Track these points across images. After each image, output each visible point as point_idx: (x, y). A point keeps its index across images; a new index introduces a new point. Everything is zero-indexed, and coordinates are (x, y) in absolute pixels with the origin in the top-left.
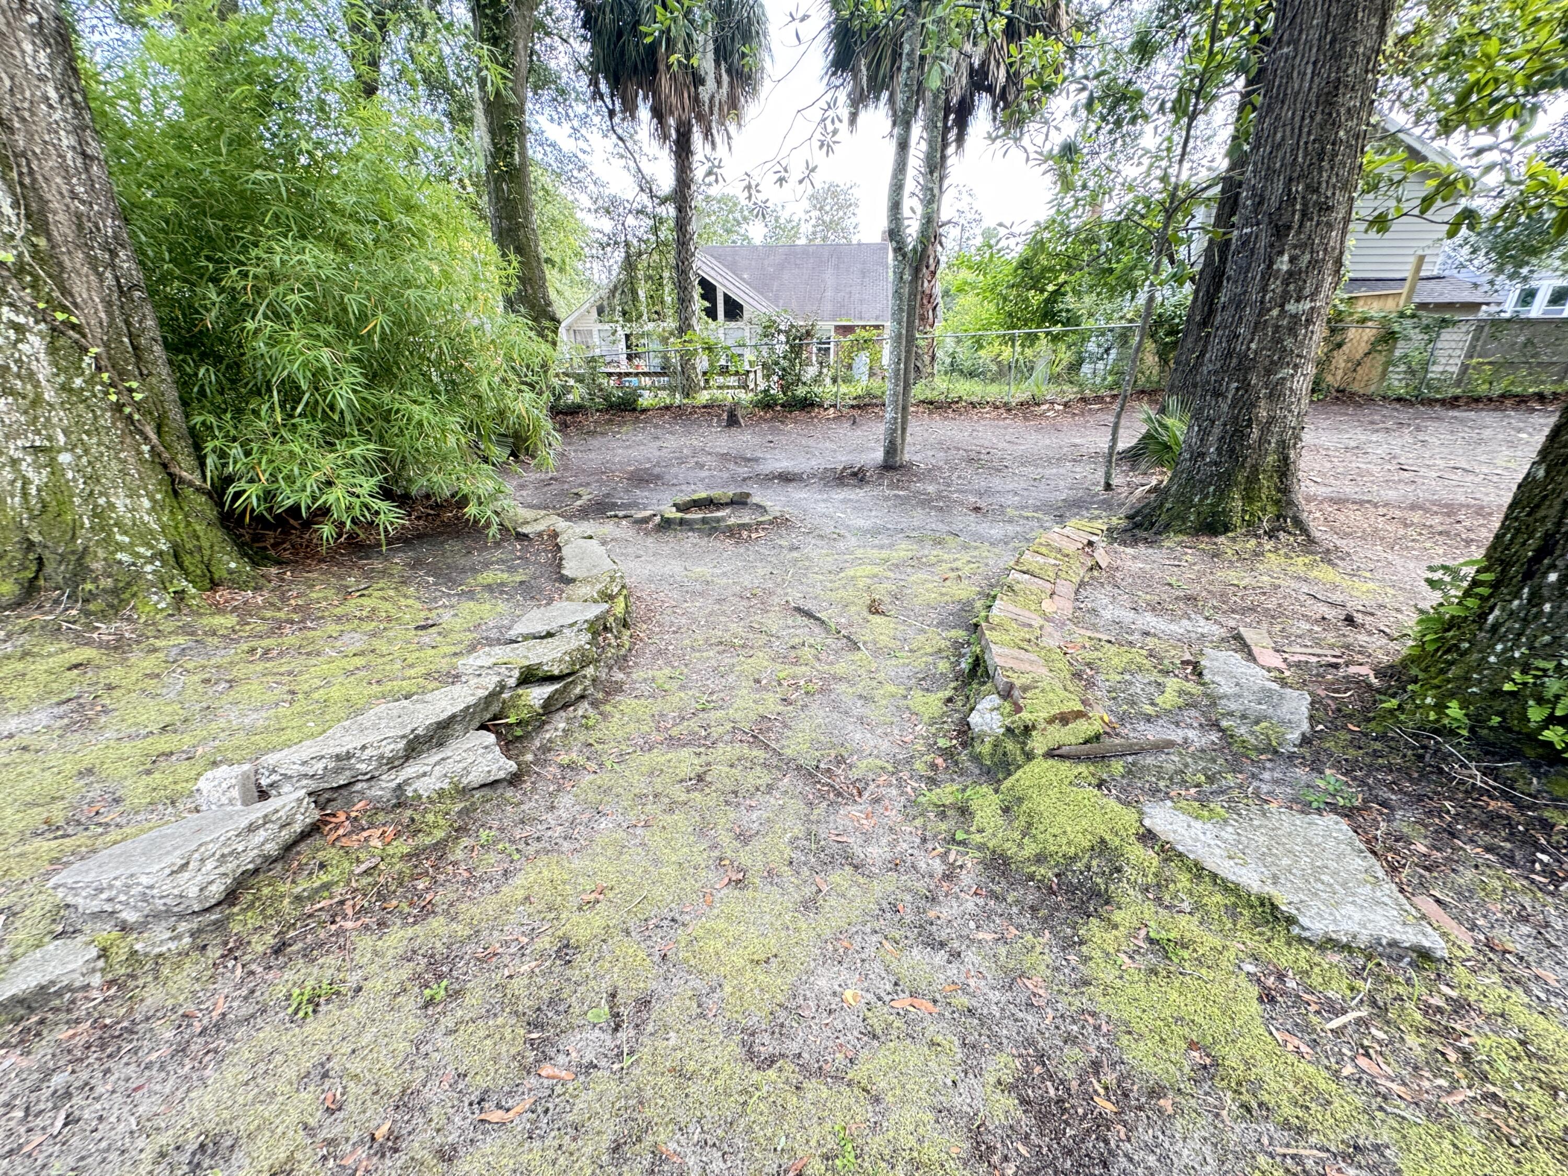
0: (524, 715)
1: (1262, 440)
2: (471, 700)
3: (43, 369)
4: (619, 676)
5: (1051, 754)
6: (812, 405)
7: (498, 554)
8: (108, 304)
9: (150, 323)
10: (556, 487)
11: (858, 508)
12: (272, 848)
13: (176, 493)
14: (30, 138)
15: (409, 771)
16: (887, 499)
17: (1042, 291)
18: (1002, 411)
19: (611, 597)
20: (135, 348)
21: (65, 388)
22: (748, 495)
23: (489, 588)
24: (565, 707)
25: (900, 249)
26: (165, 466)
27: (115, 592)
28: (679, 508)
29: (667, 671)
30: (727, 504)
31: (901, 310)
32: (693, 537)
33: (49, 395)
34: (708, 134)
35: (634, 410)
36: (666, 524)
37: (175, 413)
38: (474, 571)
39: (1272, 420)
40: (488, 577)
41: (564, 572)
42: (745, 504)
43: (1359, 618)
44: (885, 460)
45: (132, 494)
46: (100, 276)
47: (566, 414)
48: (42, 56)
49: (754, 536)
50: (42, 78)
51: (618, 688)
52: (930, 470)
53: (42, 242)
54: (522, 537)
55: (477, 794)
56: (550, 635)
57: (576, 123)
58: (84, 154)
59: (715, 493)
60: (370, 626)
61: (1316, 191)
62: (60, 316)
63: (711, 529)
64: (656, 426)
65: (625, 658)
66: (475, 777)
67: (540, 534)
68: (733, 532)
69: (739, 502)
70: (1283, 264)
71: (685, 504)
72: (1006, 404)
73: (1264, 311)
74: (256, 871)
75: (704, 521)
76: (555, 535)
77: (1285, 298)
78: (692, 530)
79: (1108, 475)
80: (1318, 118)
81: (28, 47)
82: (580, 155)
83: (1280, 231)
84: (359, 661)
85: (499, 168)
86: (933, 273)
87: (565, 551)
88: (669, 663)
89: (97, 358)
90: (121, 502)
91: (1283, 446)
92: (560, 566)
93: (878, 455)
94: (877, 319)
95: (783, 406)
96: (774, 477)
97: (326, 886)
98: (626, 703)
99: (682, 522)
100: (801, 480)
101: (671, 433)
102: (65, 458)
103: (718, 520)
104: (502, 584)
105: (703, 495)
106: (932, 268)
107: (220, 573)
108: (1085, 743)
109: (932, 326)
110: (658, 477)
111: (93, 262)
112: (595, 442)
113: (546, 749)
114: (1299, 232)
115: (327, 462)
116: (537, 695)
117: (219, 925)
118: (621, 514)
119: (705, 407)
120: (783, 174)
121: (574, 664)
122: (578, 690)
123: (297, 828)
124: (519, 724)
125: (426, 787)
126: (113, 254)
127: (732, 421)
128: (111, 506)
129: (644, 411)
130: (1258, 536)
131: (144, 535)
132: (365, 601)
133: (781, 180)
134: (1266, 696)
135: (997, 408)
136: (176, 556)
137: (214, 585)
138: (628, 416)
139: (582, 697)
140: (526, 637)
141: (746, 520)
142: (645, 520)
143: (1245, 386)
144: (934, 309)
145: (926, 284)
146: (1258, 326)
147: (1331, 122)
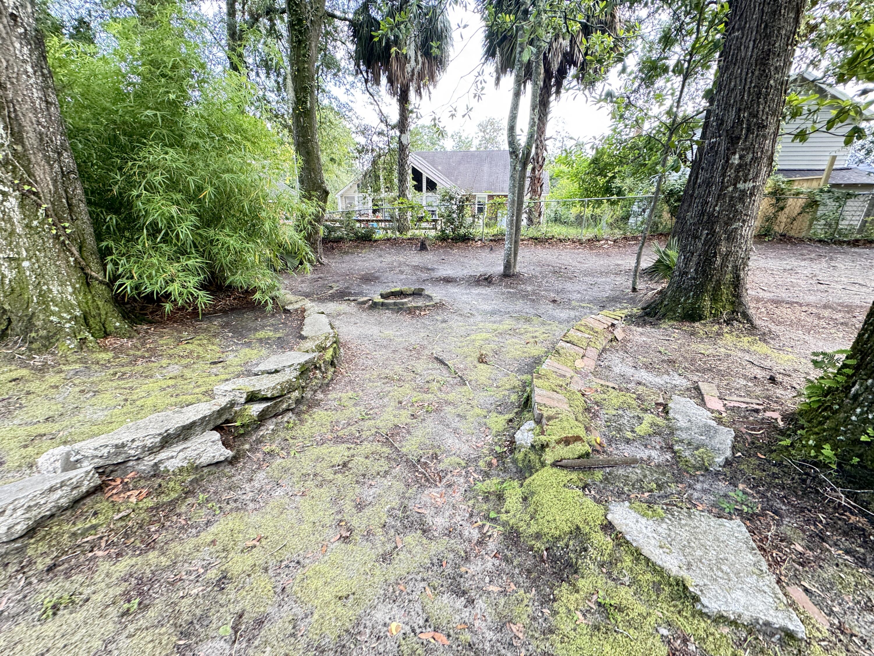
0: (246, 420)
1: (723, 265)
2: (208, 413)
3: (16, 216)
4: (320, 396)
5: (555, 464)
6: (469, 239)
7: (272, 321)
8: (55, 181)
9: (79, 191)
10: (321, 282)
11: (486, 298)
12: (64, 502)
13: (88, 284)
14: (16, 92)
15: (163, 455)
16: (503, 294)
17: (605, 176)
18: (577, 244)
19: (325, 349)
20: (70, 205)
21: (28, 226)
22: (423, 290)
23: (260, 340)
24: (276, 416)
25: (514, 152)
26: (82, 269)
27: (47, 338)
28: (382, 296)
29: (350, 394)
30: (410, 295)
31: (514, 186)
32: (388, 313)
33: (19, 230)
34: (418, 91)
35: (370, 240)
36: (375, 306)
37: (90, 241)
38: (256, 330)
39: (729, 253)
40: (261, 334)
41: (302, 333)
42: (421, 295)
43: (779, 378)
44: (504, 272)
45: (62, 284)
46: (51, 167)
47: (334, 242)
48: (25, 50)
49: (422, 313)
50: (24, 61)
51: (317, 404)
52: (530, 278)
53: (19, 148)
54: (286, 311)
55: (206, 470)
56: (276, 371)
57: (348, 87)
58: (47, 102)
59: (404, 288)
60: (184, 362)
61: (756, 116)
62: (26, 188)
63: (399, 309)
64: (381, 250)
65: (328, 385)
66: (205, 460)
67: (296, 310)
68: (411, 311)
69: (418, 293)
70: (736, 160)
71: (387, 294)
72: (579, 240)
73: (723, 188)
74: (52, 516)
75: (395, 304)
76: (304, 311)
77: (737, 180)
78: (388, 309)
79: (634, 283)
80: (757, 73)
81: (17, 45)
82: (350, 103)
83: (733, 140)
84: (171, 382)
85: (299, 110)
86: (541, 166)
87: (306, 321)
88: (353, 389)
89: (46, 210)
90: (55, 289)
91: (736, 270)
92: (302, 329)
93: (500, 269)
95: (452, 239)
96: (441, 280)
97: (94, 527)
98: (319, 414)
99: (383, 304)
100: (456, 281)
101: (389, 254)
102: (26, 264)
103: (403, 304)
104: (269, 338)
105: (398, 289)
106: (540, 163)
107: (110, 328)
108: (579, 458)
109: (540, 195)
110: (377, 278)
111: (47, 159)
112: (347, 258)
113: (259, 441)
114: (745, 141)
115: (173, 269)
116: (256, 409)
117: (21, 550)
118: (352, 298)
119: (409, 239)
120: (454, 112)
121: (283, 390)
122: (284, 406)
123: (84, 489)
124: (243, 426)
125: (172, 465)
126: (60, 154)
127: (423, 247)
128: (50, 291)
129: (376, 241)
130: (719, 323)
131: (67, 307)
132: (189, 347)
133: (453, 116)
134: (707, 430)
135: (574, 242)
136: (85, 318)
137: (106, 335)
138: (367, 244)
139: (287, 410)
140: (263, 373)
141: (419, 304)
142: (364, 303)
143: (712, 232)
144: (541, 186)
145: (537, 172)
146: (720, 197)
147: (765, 75)
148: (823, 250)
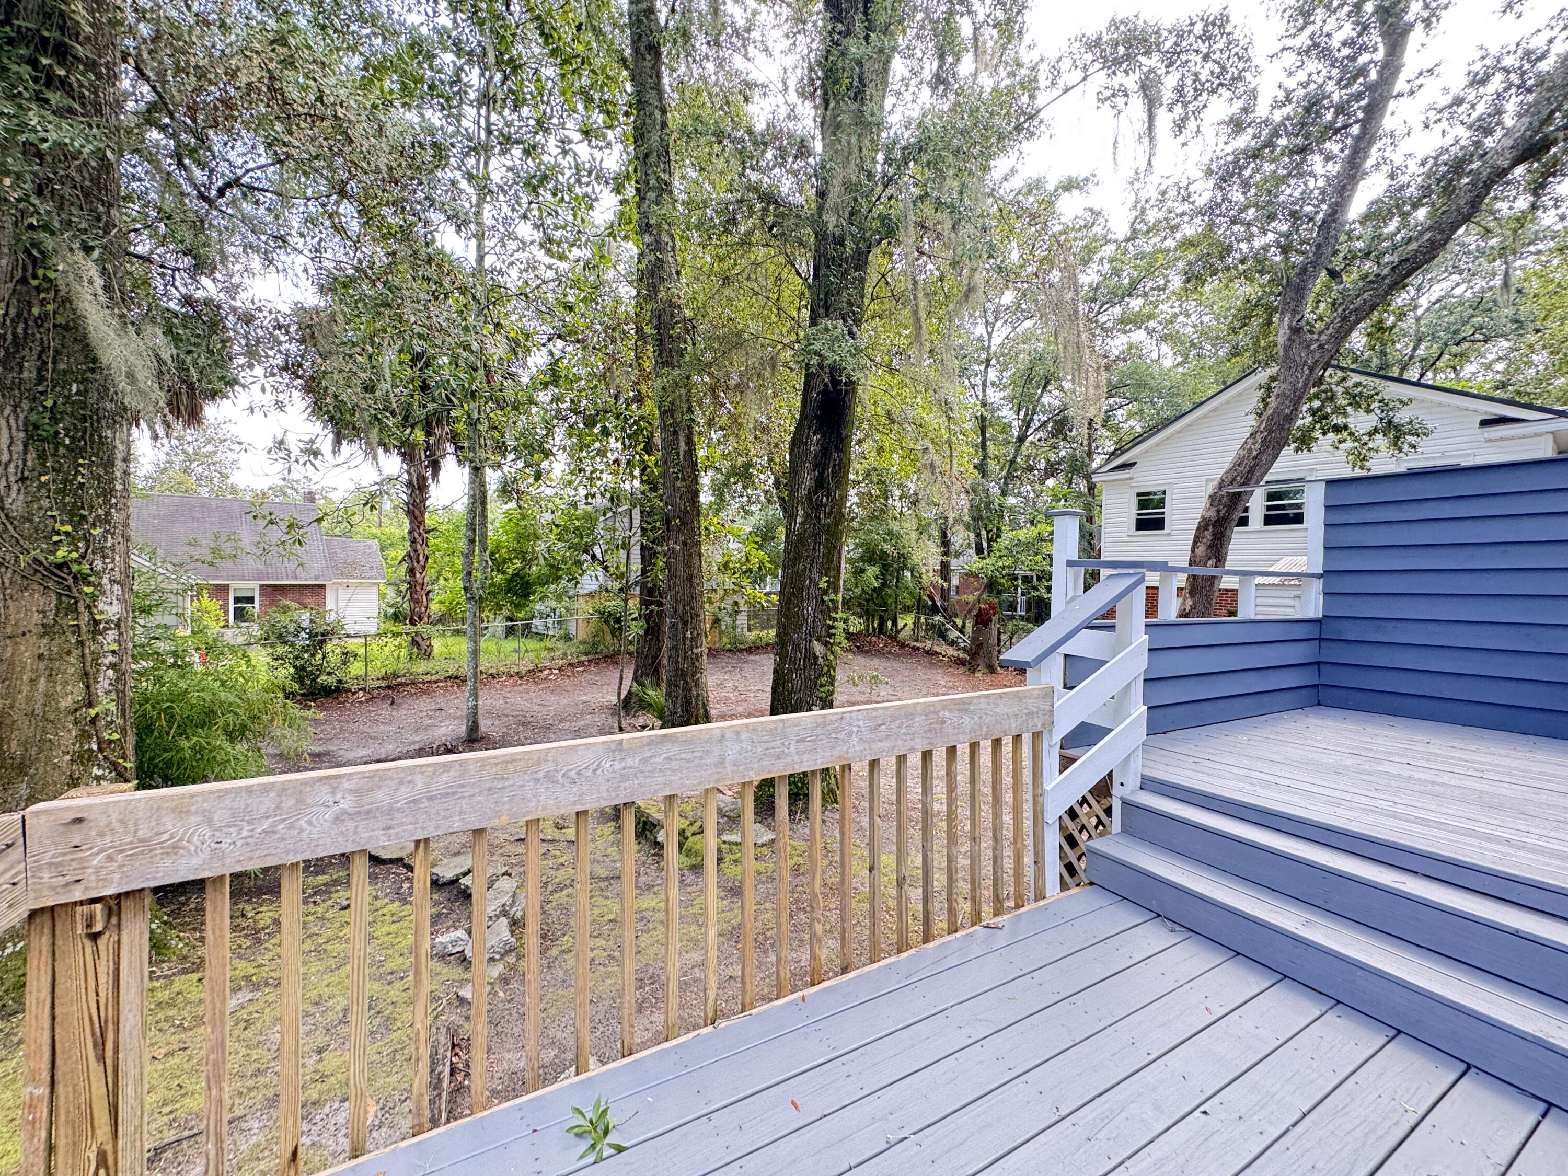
1: (697, 704)
5: (693, 834)
6: (338, 691)
17: (504, 573)
18: (516, 678)
39: (698, 695)
44: (469, 734)
52: (503, 737)
70: (688, 635)
72: (518, 673)
73: (686, 653)
77: (692, 647)
79: (620, 722)
83: (685, 623)
86: (424, 567)
91: (704, 705)
94: (317, 578)
95: (304, 695)
106: (422, 563)
134: (733, 803)
135: (512, 676)
143: (686, 682)
144: (427, 594)
145: (418, 575)
146: (685, 658)
147: (692, 587)
148: (732, 660)
